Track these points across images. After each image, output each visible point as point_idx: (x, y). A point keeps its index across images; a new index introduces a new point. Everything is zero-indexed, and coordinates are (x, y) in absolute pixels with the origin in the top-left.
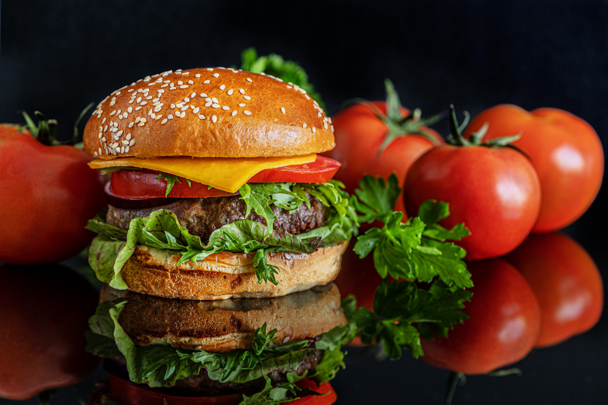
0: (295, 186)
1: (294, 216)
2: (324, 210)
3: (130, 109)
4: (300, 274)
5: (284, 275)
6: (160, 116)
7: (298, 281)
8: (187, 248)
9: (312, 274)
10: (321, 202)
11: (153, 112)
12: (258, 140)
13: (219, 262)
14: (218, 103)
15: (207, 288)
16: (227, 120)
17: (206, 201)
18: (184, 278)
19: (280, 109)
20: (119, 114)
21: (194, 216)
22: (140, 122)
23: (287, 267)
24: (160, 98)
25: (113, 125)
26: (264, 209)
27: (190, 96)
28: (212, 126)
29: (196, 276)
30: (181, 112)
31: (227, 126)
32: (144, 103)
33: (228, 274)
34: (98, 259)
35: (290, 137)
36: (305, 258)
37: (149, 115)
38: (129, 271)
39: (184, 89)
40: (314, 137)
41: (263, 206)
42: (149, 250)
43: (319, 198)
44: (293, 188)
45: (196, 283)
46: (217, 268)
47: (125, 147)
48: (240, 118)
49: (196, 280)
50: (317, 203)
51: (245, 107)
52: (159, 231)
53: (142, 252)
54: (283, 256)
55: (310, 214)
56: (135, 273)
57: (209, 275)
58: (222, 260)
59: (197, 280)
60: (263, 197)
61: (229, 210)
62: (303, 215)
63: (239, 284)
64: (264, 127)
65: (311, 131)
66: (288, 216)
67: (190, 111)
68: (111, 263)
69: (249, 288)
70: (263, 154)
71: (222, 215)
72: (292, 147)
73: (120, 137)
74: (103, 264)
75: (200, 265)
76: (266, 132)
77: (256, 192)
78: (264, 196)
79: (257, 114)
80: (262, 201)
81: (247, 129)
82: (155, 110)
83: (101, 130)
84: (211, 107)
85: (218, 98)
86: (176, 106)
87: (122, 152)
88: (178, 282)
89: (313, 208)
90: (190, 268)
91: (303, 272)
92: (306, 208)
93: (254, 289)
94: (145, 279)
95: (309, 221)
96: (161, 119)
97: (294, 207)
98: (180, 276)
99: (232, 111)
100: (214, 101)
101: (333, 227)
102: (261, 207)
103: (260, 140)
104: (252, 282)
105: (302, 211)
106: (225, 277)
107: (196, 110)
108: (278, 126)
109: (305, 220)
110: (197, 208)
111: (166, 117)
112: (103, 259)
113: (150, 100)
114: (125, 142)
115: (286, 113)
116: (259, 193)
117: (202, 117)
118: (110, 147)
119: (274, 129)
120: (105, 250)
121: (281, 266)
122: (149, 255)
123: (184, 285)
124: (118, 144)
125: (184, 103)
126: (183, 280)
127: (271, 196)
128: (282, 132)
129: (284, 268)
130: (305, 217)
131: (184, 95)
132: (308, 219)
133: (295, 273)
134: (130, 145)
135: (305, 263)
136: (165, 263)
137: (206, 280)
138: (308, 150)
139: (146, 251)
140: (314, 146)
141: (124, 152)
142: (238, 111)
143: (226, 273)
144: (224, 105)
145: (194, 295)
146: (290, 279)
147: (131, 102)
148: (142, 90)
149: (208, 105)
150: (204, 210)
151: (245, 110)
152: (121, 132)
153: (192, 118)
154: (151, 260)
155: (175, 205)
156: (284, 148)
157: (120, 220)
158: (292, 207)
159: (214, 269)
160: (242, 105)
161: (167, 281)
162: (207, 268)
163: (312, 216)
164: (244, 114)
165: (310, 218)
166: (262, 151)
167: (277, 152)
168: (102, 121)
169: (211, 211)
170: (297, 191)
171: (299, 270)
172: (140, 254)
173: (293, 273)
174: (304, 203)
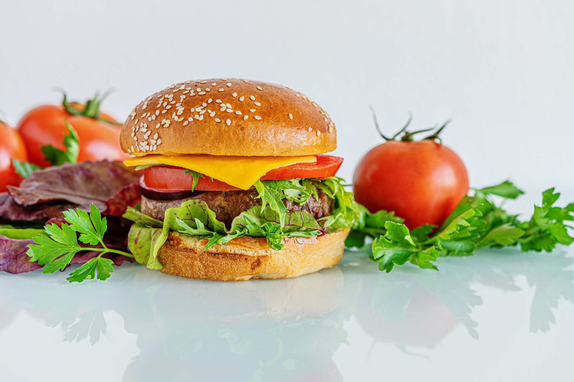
0: (304, 181)
1: (304, 207)
2: (330, 201)
3: (157, 112)
4: (310, 257)
5: (297, 258)
6: (182, 119)
7: (309, 263)
8: (214, 233)
9: (321, 257)
10: (327, 195)
11: (176, 115)
12: (267, 141)
13: (241, 245)
14: (231, 108)
15: (231, 269)
16: (240, 123)
17: (228, 193)
18: (210, 260)
19: (288, 115)
20: (149, 117)
21: (218, 206)
22: (165, 123)
23: (299, 250)
24: (182, 103)
25: (143, 126)
26: (278, 204)
27: (207, 101)
28: (226, 128)
29: (221, 258)
30: (200, 115)
31: (239, 128)
32: (169, 107)
33: (249, 256)
34: (136, 243)
35: (296, 139)
36: (315, 243)
37: (173, 117)
38: (163, 255)
39: (202, 95)
40: (318, 140)
41: (277, 201)
42: (180, 235)
43: (325, 191)
44: (303, 182)
45: (221, 265)
46: (239, 251)
47: (153, 146)
48: (251, 122)
49: (221, 262)
50: (324, 195)
51: (256, 112)
52: (189, 219)
53: (174, 238)
54: (296, 241)
55: (318, 205)
56: (168, 256)
57: (232, 257)
58: (243, 244)
59: (223, 262)
60: (277, 192)
61: (248, 201)
62: (312, 206)
63: (258, 266)
64: (273, 130)
65: (316, 134)
66: (299, 207)
67: (207, 115)
68: (147, 247)
69: (267, 269)
70: (272, 154)
71: (242, 205)
72: (298, 148)
73: (148, 136)
74: (140, 248)
75: (224, 248)
76: (275, 134)
77: (270, 187)
78: (277, 190)
79: (267, 119)
80: (276, 196)
81: (257, 131)
82: (178, 114)
83: (134, 130)
84: (225, 111)
85: (231, 104)
86: (195, 110)
87: (151, 150)
88: (206, 264)
89: (320, 199)
90: (216, 251)
91: (313, 256)
92: (314, 200)
93: (272, 270)
94: (176, 262)
95: (317, 211)
96: (183, 121)
97: (304, 199)
98: (207, 258)
99: (244, 115)
100: (228, 107)
101: (337, 216)
102: (275, 201)
103: (269, 142)
104: (270, 263)
105: (311, 202)
106: (246, 259)
107: (213, 114)
108: (286, 129)
109: (314, 210)
110: (220, 200)
111: (187, 120)
112: (140, 244)
113: (174, 104)
114: (153, 142)
115: (293, 118)
116: (273, 188)
117: (218, 120)
118: (140, 145)
119: (282, 132)
120: (142, 235)
121: (294, 250)
122: (181, 240)
123: (211, 267)
124: (147, 142)
125: (203, 108)
126: (210, 262)
127: (283, 191)
128: (288, 135)
129: (297, 252)
130: (314, 208)
131: (202, 101)
132: (316, 209)
133: (306, 256)
134: (158, 144)
135: (315, 247)
136: (194, 247)
137: (230, 262)
138: (313, 152)
139: (178, 237)
140: (318, 148)
141: (153, 150)
142: (249, 116)
143: (247, 256)
144: (237, 110)
145: (220, 276)
146: (302, 262)
147: (158, 106)
148: (168, 95)
149: (222, 110)
150: (226, 201)
151: (255, 115)
152: (149, 132)
153: (210, 121)
154: (182, 244)
155: (201, 197)
156: (291, 149)
157: (153, 210)
158: (302, 199)
159: (237, 252)
160: (252, 110)
161: (196, 263)
162: (231, 251)
163: (320, 207)
164: (255, 118)
165: (318, 209)
166: (271, 150)
167: (285, 152)
168: (134, 122)
169: (232, 202)
170: (306, 185)
171: (309, 254)
172: (172, 239)
173: (304, 256)
174: (313, 195)
